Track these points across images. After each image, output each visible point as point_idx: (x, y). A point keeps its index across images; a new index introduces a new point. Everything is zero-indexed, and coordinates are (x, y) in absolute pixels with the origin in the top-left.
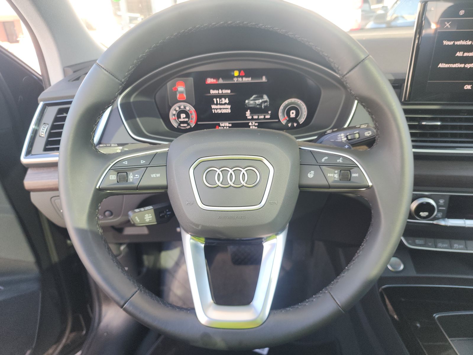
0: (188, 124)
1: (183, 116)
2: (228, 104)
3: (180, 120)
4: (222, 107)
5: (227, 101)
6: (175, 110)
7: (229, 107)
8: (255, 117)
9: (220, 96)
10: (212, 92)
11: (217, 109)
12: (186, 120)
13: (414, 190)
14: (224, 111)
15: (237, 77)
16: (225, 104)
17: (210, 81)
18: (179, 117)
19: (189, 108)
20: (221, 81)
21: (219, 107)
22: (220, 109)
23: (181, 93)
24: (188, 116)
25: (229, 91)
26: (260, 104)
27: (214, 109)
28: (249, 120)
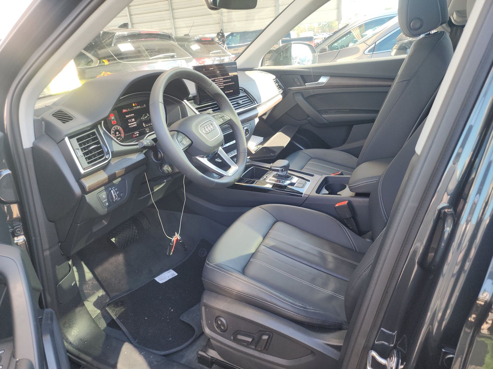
0: (121, 138)
1: (117, 133)
2: (135, 121)
3: (116, 136)
4: (133, 124)
5: (133, 120)
6: (113, 131)
7: (135, 123)
8: (147, 125)
9: (131, 118)
10: (127, 116)
11: (131, 125)
12: (119, 135)
13: (223, 134)
14: (134, 126)
15: (135, 106)
16: (133, 122)
17: (124, 111)
18: (116, 135)
19: (119, 128)
20: (129, 110)
21: (131, 124)
22: (132, 125)
23: (113, 120)
24: (120, 133)
25: (133, 115)
26: (147, 119)
27: (130, 125)
28: (145, 127)
